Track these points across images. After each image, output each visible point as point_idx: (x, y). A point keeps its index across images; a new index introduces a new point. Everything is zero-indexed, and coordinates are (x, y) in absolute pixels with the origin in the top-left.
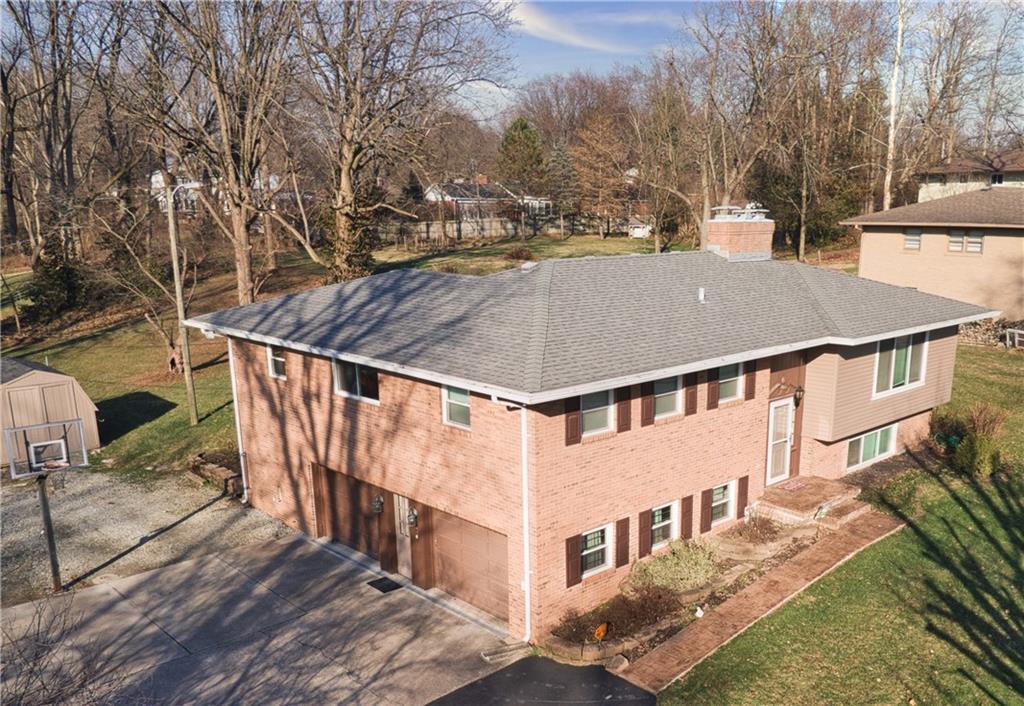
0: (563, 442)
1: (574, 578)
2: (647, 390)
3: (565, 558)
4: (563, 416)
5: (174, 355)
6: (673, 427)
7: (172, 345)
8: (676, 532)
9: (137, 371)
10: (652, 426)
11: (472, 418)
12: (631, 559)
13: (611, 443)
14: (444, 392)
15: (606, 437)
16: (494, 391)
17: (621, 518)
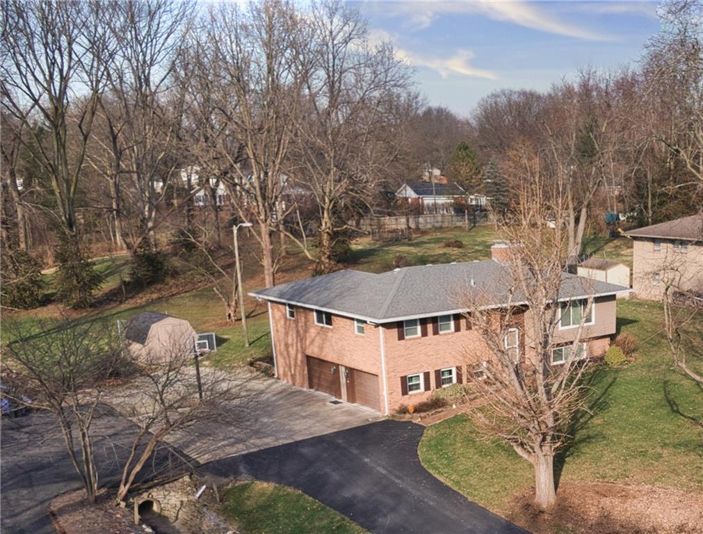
0: (397, 339)
1: (405, 393)
2: (434, 320)
3: (400, 384)
4: (396, 330)
5: (230, 312)
6: (449, 336)
7: (229, 305)
8: (455, 380)
9: (207, 321)
10: (438, 336)
11: (365, 331)
12: (432, 389)
13: (419, 341)
14: (356, 322)
15: (417, 339)
16: (368, 320)
17: (426, 371)
